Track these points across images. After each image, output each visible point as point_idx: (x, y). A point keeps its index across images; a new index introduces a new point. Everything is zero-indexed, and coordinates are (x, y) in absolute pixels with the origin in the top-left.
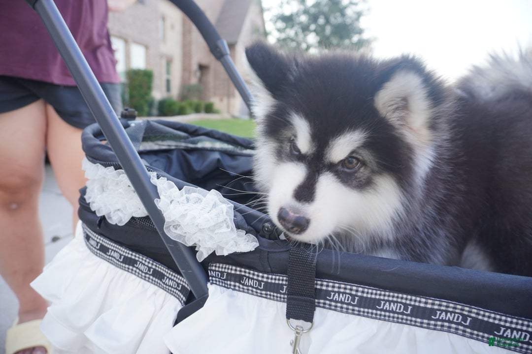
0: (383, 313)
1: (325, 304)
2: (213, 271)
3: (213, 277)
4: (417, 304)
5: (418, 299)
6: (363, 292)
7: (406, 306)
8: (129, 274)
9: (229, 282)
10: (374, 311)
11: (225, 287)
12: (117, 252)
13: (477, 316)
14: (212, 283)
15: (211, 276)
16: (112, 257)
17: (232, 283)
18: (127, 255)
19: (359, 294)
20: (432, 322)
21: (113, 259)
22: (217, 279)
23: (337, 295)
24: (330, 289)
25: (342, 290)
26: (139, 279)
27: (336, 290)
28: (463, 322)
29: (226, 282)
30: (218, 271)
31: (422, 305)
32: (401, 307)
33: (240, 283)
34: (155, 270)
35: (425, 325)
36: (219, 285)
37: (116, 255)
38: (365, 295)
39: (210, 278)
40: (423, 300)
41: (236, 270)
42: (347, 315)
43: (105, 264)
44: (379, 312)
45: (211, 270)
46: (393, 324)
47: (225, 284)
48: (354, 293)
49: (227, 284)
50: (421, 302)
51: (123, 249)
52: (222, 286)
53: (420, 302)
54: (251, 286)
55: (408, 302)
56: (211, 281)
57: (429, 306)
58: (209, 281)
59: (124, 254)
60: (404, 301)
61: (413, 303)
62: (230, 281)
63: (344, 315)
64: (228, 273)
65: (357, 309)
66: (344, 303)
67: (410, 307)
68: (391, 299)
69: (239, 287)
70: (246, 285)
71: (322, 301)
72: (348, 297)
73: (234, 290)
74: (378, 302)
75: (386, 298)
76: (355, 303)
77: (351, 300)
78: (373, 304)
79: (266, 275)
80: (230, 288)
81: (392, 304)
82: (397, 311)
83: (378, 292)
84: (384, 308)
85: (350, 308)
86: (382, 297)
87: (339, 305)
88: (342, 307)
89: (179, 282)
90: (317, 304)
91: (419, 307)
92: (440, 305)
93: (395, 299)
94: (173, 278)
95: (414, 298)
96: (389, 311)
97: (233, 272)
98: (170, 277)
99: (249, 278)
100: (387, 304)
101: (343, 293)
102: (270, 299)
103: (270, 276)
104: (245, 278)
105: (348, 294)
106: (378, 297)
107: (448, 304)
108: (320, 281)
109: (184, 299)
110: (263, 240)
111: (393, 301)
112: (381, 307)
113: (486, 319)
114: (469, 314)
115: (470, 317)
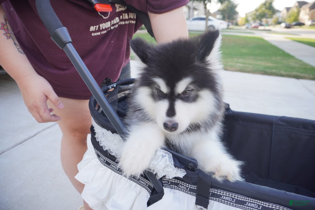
0: (247, 207)
1: (219, 200)
2: (164, 180)
3: (165, 184)
4: (264, 205)
5: (265, 203)
6: (238, 197)
7: (259, 206)
8: (122, 176)
9: (172, 186)
10: (243, 206)
11: (170, 188)
12: (115, 165)
14: (165, 187)
16: (112, 167)
17: (174, 186)
19: (236, 198)
21: (114, 169)
22: (167, 185)
23: (225, 197)
24: (221, 194)
25: (227, 195)
26: (127, 179)
27: (224, 195)
30: (166, 180)
31: (267, 206)
32: (256, 206)
33: (177, 186)
36: (168, 187)
38: (239, 199)
39: (164, 184)
42: (230, 206)
43: (109, 171)
44: (245, 207)
47: (170, 186)
48: (233, 197)
52: (169, 188)
54: (183, 189)
55: (260, 204)
57: (270, 207)
58: (163, 186)
60: (258, 203)
61: (262, 205)
63: (228, 206)
64: (171, 182)
65: (234, 204)
66: (228, 201)
67: (261, 207)
68: (251, 201)
69: (177, 188)
70: (180, 188)
71: (217, 199)
72: (231, 199)
73: (175, 189)
74: (245, 202)
75: (249, 201)
76: (234, 202)
77: (232, 200)
78: (243, 203)
79: (190, 185)
80: (173, 188)
81: (252, 204)
82: (255, 207)
83: (245, 198)
84: (248, 205)
85: (231, 203)
86: (247, 201)
87: (226, 201)
88: (227, 203)
89: (147, 183)
90: (215, 200)
91: (265, 207)
92: (276, 207)
93: (253, 202)
94: (144, 180)
95: (263, 202)
96: (251, 207)
97: (174, 181)
98: (142, 180)
99: (182, 185)
100: (250, 203)
101: (228, 197)
102: (192, 195)
103: (192, 186)
104: (179, 185)
105: (230, 197)
106: (245, 200)
107: (280, 207)
108: (217, 190)
109: (150, 191)
110: (188, 171)
111: (252, 203)
112: (247, 205)
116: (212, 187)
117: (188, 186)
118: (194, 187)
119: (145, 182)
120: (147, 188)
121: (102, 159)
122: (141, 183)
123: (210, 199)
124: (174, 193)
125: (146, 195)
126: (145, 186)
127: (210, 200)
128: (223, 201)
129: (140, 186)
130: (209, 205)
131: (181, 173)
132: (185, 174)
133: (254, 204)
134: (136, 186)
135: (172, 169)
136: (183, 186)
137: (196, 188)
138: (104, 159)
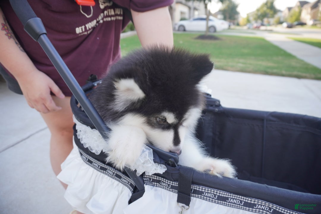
0: (230, 204)
1: (201, 197)
2: (146, 178)
3: (146, 181)
4: (247, 201)
5: (247, 199)
6: (220, 193)
7: (241, 202)
8: (104, 175)
9: (154, 183)
10: (226, 203)
11: (152, 185)
12: (97, 164)
13: (276, 209)
14: (146, 184)
15: (145, 181)
16: (95, 165)
17: (155, 183)
18: (102, 166)
19: (218, 194)
20: (254, 209)
21: (95, 167)
22: (148, 182)
23: (207, 193)
24: (203, 191)
25: (209, 192)
26: (109, 178)
27: (206, 191)
28: (269, 211)
29: (152, 183)
30: (148, 178)
31: (249, 202)
32: (238, 201)
33: (159, 184)
34: (116, 174)
35: (251, 211)
36: (149, 185)
37: (96, 165)
38: (221, 195)
39: (145, 182)
40: (250, 199)
41: (157, 178)
42: (212, 203)
43: (91, 169)
44: (228, 203)
45: (144, 178)
46: (235, 209)
47: (152, 184)
48: (215, 193)
49: (153, 184)
50: (249, 200)
51: (100, 163)
52: (151, 185)
53: (248, 200)
55: (242, 200)
56: (146, 183)
57: (252, 202)
58: (144, 183)
59: (100, 165)
60: (240, 199)
61: (244, 200)
62: (154, 182)
63: (211, 203)
64: (153, 179)
65: (217, 201)
66: (210, 198)
67: (243, 202)
68: (234, 197)
69: (159, 185)
70: (162, 185)
71: (200, 196)
72: (213, 195)
73: (157, 186)
74: (227, 198)
75: (231, 197)
76: (216, 198)
77: (214, 197)
78: (225, 199)
79: (171, 182)
80: (154, 186)
81: (234, 200)
82: (237, 203)
83: (227, 194)
84: (231, 202)
85: (214, 200)
86: (229, 197)
87: (208, 198)
88: (209, 200)
89: (129, 181)
90: (197, 197)
91: (247, 202)
92: (258, 202)
93: (236, 198)
94: (126, 179)
95: (245, 198)
96: (233, 203)
97: (155, 178)
98: (124, 178)
99: (163, 182)
100: (232, 199)
101: (210, 193)
102: (174, 192)
103: (174, 183)
104: (161, 182)
105: (212, 193)
106: (227, 196)
107: (262, 202)
108: (199, 186)
109: (132, 189)
110: (169, 167)
111: (234, 198)
112: (229, 201)
113: (280, 211)
114: (272, 207)
115: (273, 209)
116: (194, 183)
117: (170, 183)
118: (176, 184)
119: (127, 180)
120: (129, 186)
121: (84, 157)
122: (123, 181)
123: (192, 196)
124: (156, 190)
125: (128, 193)
126: (127, 184)
127: (192, 198)
128: (205, 197)
129: (123, 185)
130: (191, 202)
131: (161, 169)
132: (166, 169)
133: (236, 200)
134: (118, 185)
135: (151, 164)
136: (165, 183)
137: (178, 184)
138: (86, 157)
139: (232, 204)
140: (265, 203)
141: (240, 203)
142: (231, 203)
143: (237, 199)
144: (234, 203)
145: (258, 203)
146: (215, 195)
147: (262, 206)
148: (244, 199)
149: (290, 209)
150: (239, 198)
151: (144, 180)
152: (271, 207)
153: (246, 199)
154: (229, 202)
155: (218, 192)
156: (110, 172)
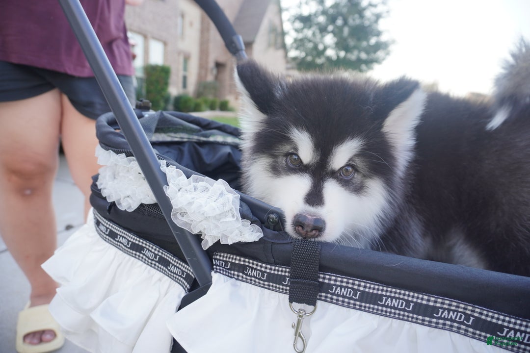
0: (384, 309)
1: (326, 297)
2: (218, 260)
3: (217, 265)
4: (419, 301)
5: (421, 296)
6: (365, 287)
7: (408, 303)
8: (136, 260)
9: (232, 272)
10: (376, 307)
11: (228, 276)
12: (125, 238)
13: (480, 316)
14: (216, 272)
15: (215, 265)
16: (120, 242)
17: (236, 273)
18: (134, 241)
19: (361, 289)
20: (434, 320)
21: (121, 245)
22: (221, 268)
23: (339, 289)
24: (332, 282)
25: (344, 284)
26: (145, 265)
27: (338, 283)
28: (465, 322)
29: (230, 271)
30: (223, 261)
31: (424, 302)
32: (402, 303)
33: (243, 273)
34: (161, 257)
35: (427, 323)
36: (223, 274)
37: (124, 241)
38: (367, 290)
39: (215, 267)
40: (426, 297)
41: (240, 260)
42: (348, 309)
43: (114, 250)
44: (380, 308)
45: (215, 259)
46: (394, 320)
47: (229, 273)
48: (356, 287)
49: (231, 274)
50: (424, 299)
51: (131, 236)
52: (226, 275)
53: (422, 299)
54: (254, 277)
55: (410, 299)
56: (215, 270)
57: (431, 304)
58: (213, 269)
59: (132, 240)
60: (406, 298)
61: (415, 300)
62: (234, 271)
64: (232, 263)
65: (358, 303)
66: (346, 297)
67: (412, 304)
68: (393, 295)
69: (242, 277)
70: (249, 276)
72: (350, 292)
74: (380, 298)
75: (388, 294)
76: (357, 298)
77: (353, 295)
78: (375, 299)
79: (269, 266)
80: (234, 277)
81: (394, 300)
82: (398, 307)
83: (381, 288)
84: (386, 304)
85: (351, 302)
86: (384, 293)
87: (341, 299)
88: (343, 302)
91: (421, 304)
93: (397, 295)
94: (178, 265)
95: (416, 295)
96: (391, 307)
97: (237, 262)
98: (175, 264)
99: (253, 268)
100: (389, 299)
101: (345, 288)
102: (272, 290)
103: (273, 268)
104: (248, 269)
105: (349, 287)
106: (380, 292)
107: (451, 303)
108: (324, 274)
109: (188, 286)
111: (395, 297)
112: (383, 303)
113: (489, 319)
114: (472, 313)
115: (473, 316)
117: (266, 268)
119: (180, 269)
120: (183, 280)
121: (102, 228)
128: (335, 297)
133: (398, 300)
138: (106, 227)
139: (389, 310)
140: (458, 305)
141: (405, 306)
142: (387, 307)
143: (399, 298)
144: (394, 308)
145: (442, 306)
146: (355, 291)
147: (451, 313)
148: (413, 297)
149: (510, 314)
150: (404, 295)
151: (214, 263)
152: (469, 312)
153: (418, 298)
154: (383, 306)
155: (363, 284)
156: (149, 254)
